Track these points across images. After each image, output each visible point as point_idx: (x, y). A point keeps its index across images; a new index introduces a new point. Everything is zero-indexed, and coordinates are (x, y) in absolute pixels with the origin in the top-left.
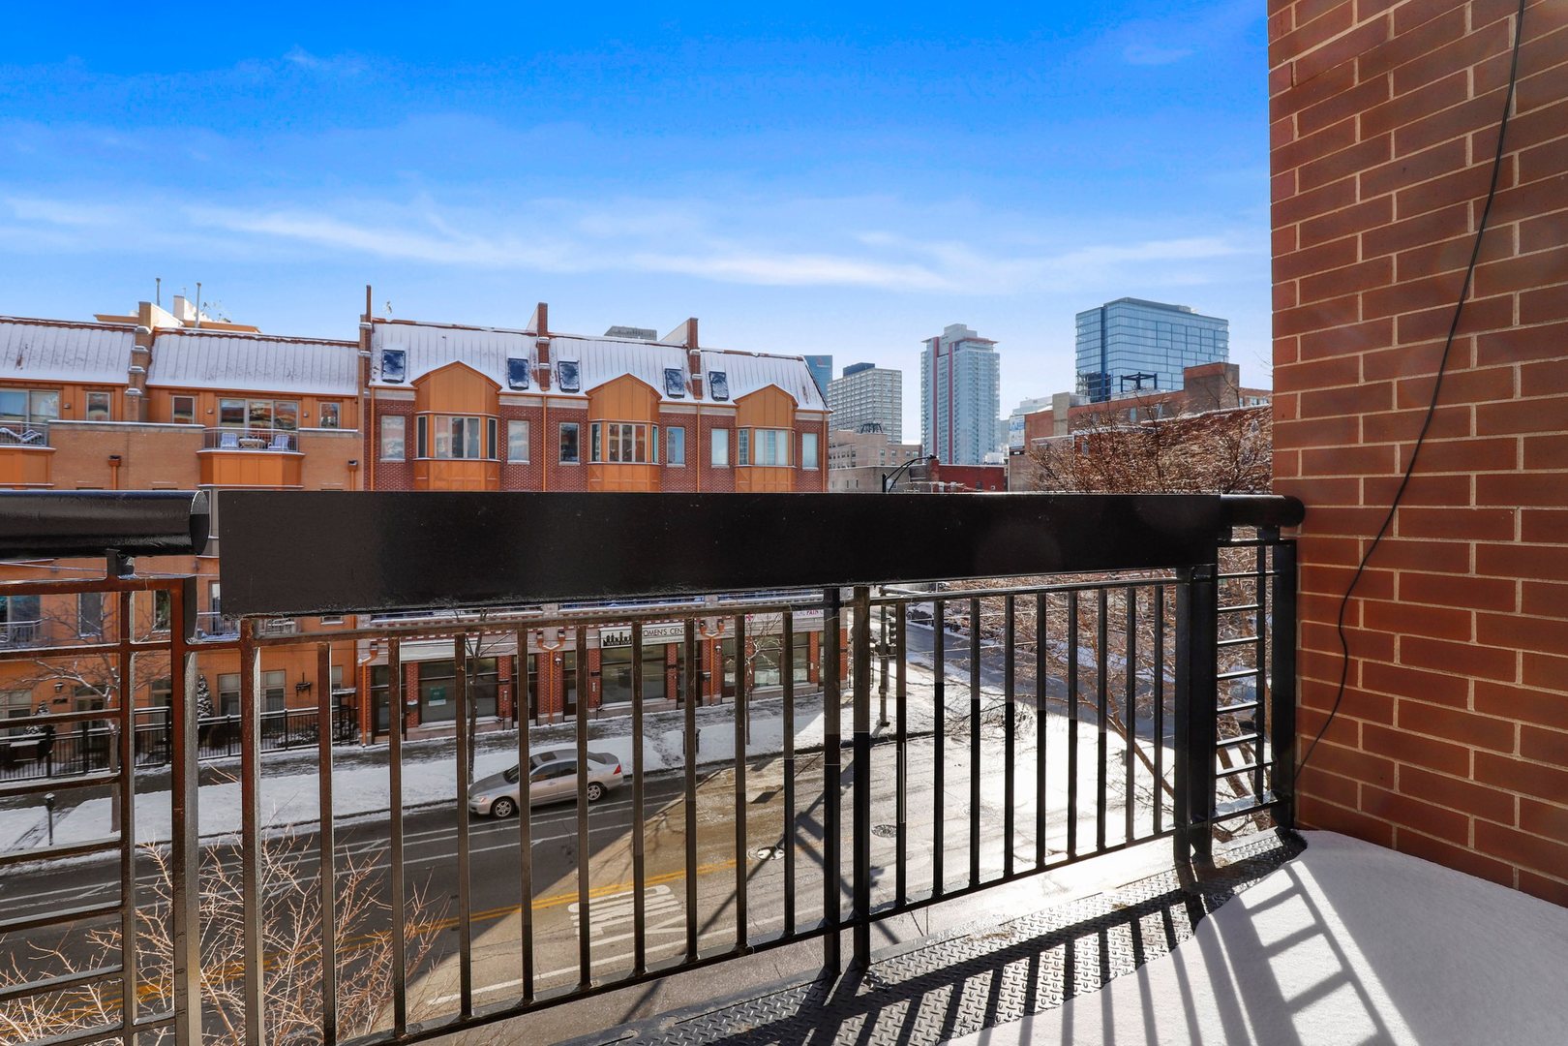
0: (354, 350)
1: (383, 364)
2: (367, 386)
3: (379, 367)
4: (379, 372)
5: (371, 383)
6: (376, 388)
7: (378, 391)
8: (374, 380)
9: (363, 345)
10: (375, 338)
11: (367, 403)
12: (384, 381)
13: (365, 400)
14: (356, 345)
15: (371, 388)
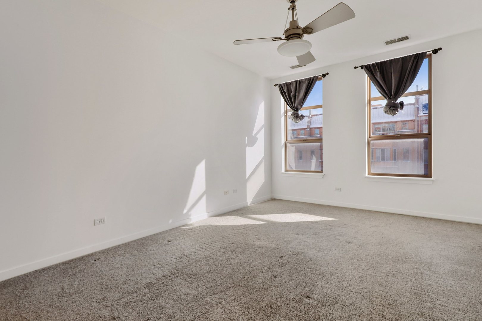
0: (413, 106)
1: (423, 109)
2: (418, 116)
3: (422, 110)
4: (422, 111)
5: (419, 115)
6: (421, 116)
7: (421, 117)
8: (420, 114)
9: (416, 104)
10: (419, 101)
11: (418, 121)
12: (424, 114)
13: (417, 120)
14: (413, 104)
15: (419, 117)
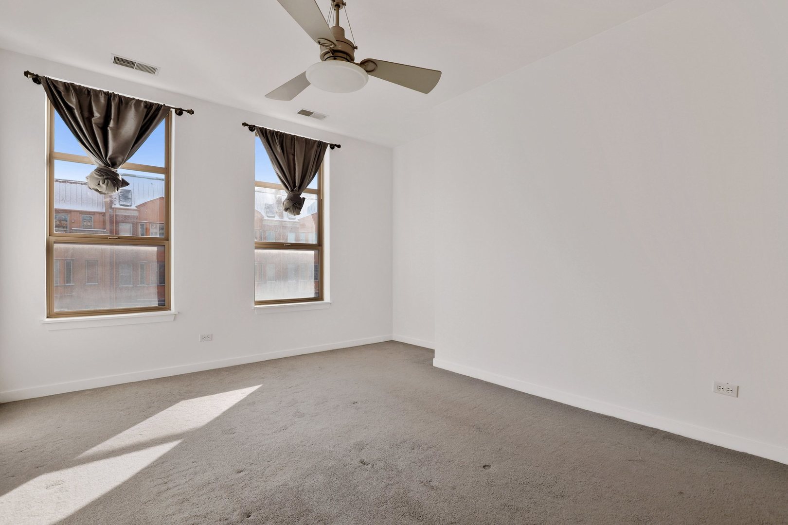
2: (110, 207)
3: (118, 198)
5: (113, 206)
7: (117, 210)
8: (115, 205)
12: (121, 205)
13: (110, 215)
15: (113, 209)
